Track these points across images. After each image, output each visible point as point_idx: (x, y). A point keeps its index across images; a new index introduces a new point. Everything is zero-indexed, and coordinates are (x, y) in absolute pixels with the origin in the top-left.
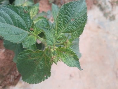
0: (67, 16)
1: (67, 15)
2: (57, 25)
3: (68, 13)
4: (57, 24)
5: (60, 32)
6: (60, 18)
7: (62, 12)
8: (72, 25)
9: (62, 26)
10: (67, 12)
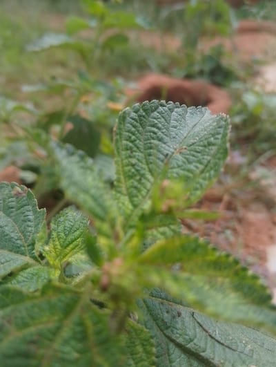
0: (156, 142)
1: (153, 139)
2: (125, 173)
3: (155, 133)
4: (123, 171)
5: (144, 197)
6: (131, 149)
7: (133, 129)
8: (180, 163)
9: (143, 176)
10: (150, 132)
